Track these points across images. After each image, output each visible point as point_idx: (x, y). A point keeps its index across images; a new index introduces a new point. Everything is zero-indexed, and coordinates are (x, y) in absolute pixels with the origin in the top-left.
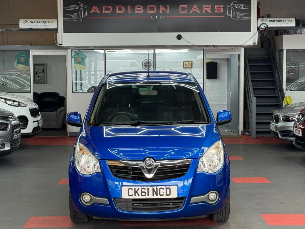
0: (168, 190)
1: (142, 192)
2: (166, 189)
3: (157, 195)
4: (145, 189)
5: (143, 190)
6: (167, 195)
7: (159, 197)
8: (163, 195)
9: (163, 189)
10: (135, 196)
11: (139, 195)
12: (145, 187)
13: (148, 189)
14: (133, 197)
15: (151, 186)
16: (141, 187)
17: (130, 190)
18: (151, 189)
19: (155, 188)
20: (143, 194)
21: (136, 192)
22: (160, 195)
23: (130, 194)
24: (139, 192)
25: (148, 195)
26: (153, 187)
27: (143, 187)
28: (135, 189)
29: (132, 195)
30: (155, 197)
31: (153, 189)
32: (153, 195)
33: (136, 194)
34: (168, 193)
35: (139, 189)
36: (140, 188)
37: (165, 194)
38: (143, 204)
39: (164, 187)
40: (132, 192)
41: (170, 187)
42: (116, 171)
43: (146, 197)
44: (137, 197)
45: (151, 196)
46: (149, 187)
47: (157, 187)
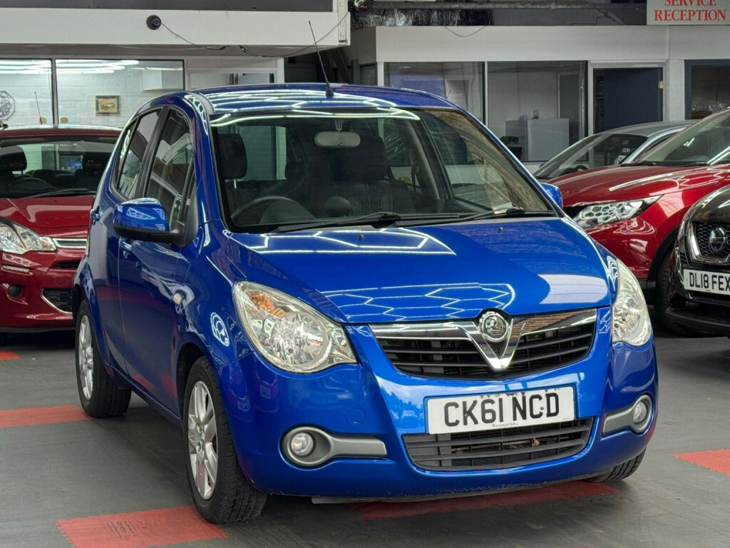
0: (553, 399)
1: (484, 412)
2: (548, 396)
3: (524, 417)
4: (492, 402)
5: (488, 406)
6: (549, 415)
7: (530, 422)
8: (540, 415)
9: (540, 398)
10: (465, 423)
11: (476, 422)
12: (493, 397)
13: (501, 400)
14: (460, 429)
15: (508, 392)
16: (482, 397)
17: (450, 408)
18: (507, 401)
19: (519, 397)
20: (489, 416)
21: (468, 413)
22: (533, 416)
23: (451, 420)
24: (477, 412)
25: (501, 420)
26: (513, 395)
27: (486, 397)
28: (464, 404)
29: (457, 423)
30: (520, 423)
31: (515, 400)
32: (515, 418)
33: (469, 419)
34: (553, 410)
35: (475, 402)
36: (479, 399)
37: (545, 412)
38: (464, 448)
39: (542, 393)
40: (456, 414)
41: (557, 391)
42: (396, 354)
44: (471, 427)
45: (508, 422)
46: (503, 396)
47: (523, 394)
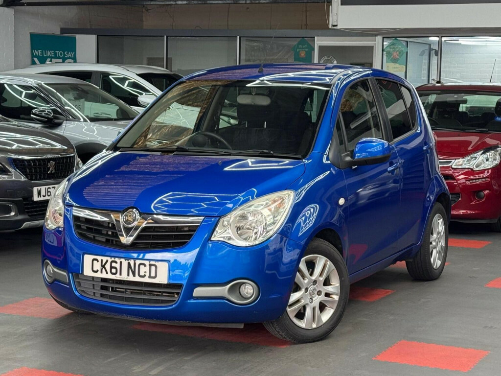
0: (153, 268)
1: (112, 267)
2: (150, 265)
3: (134, 275)
4: (116, 263)
5: (114, 265)
6: (150, 277)
7: (137, 279)
8: (144, 276)
9: (144, 265)
10: (102, 272)
11: (107, 273)
12: (117, 259)
13: (121, 262)
14: (98, 275)
16: (111, 258)
17: (94, 261)
18: (125, 263)
19: (132, 262)
20: (114, 271)
21: (103, 266)
22: (140, 276)
23: (95, 269)
24: (108, 266)
25: (121, 274)
26: (128, 260)
27: (113, 259)
28: (102, 260)
29: (97, 271)
30: (131, 278)
31: (129, 264)
32: (128, 275)
33: (104, 270)
34: (153, 274)
35: (107, 261)
36: (110, 260)
37: (147, 274)
39: (147, 263)
40: (97, 266)
41: (157, 264)
43: (117, 277)
44: (104, 275)
45: (124, 277)
46: (122, 260)
47: (135, 261)
